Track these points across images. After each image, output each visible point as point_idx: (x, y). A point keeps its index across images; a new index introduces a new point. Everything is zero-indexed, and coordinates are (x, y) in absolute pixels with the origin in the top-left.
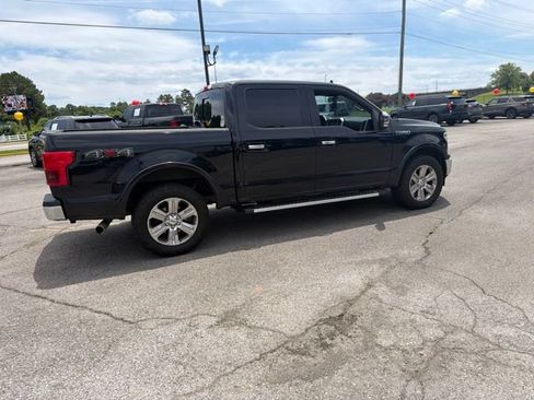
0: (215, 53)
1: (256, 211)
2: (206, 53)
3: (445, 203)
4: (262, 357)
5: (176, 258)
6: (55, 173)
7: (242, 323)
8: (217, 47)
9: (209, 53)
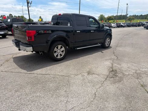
0: (31, 3)
1: (78, 49)
2: (28, 3)
4: (106, 79)
5: (60, 61)
6: (31, 37)
7: (94, 74)
8: (32, 1)
9: (29, 3)
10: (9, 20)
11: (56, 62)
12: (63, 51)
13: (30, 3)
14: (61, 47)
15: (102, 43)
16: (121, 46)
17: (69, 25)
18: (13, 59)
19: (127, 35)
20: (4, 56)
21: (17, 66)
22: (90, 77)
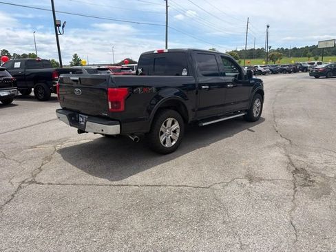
0: (63, 27)
2: (57, 25)
3: (264, 120)
4: (295, 190)
6: (117, 102)
7: (261, 179)
8: (65, 22)
9: (60, 26)
10: (17, 65)
11: (163, 157)
12: (175, 132)
13: (62, 25)
14: (173, 123)
15: (246, 111)
16: (282, 116)
17: (184, 73)
18: (60, 155)
19: (281, 91)
20: (32, 147)
21: (80, 170)
22: (259, 188)
